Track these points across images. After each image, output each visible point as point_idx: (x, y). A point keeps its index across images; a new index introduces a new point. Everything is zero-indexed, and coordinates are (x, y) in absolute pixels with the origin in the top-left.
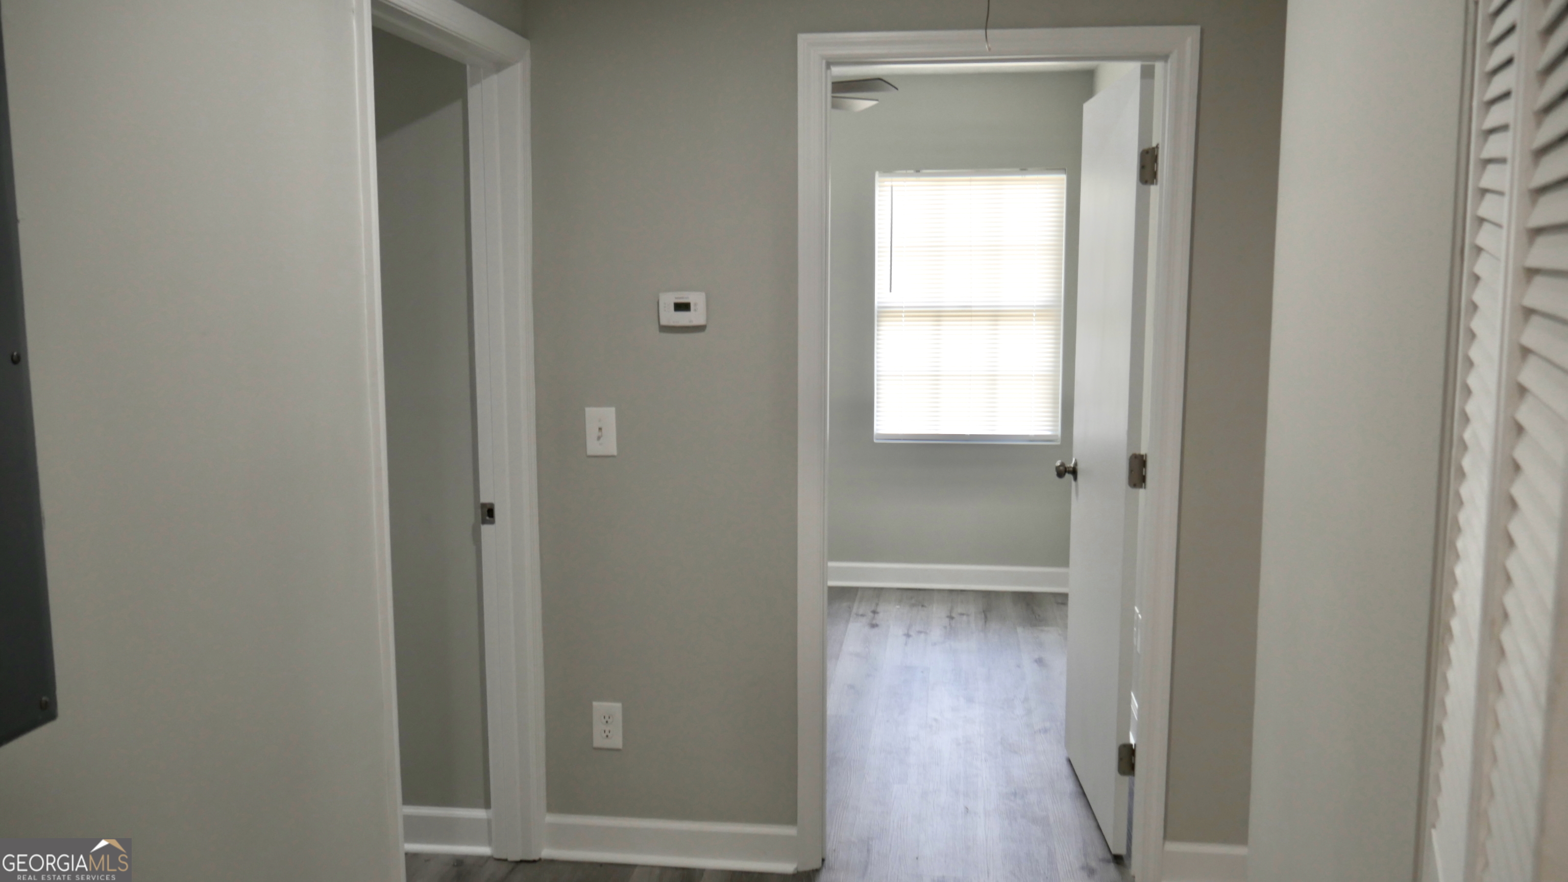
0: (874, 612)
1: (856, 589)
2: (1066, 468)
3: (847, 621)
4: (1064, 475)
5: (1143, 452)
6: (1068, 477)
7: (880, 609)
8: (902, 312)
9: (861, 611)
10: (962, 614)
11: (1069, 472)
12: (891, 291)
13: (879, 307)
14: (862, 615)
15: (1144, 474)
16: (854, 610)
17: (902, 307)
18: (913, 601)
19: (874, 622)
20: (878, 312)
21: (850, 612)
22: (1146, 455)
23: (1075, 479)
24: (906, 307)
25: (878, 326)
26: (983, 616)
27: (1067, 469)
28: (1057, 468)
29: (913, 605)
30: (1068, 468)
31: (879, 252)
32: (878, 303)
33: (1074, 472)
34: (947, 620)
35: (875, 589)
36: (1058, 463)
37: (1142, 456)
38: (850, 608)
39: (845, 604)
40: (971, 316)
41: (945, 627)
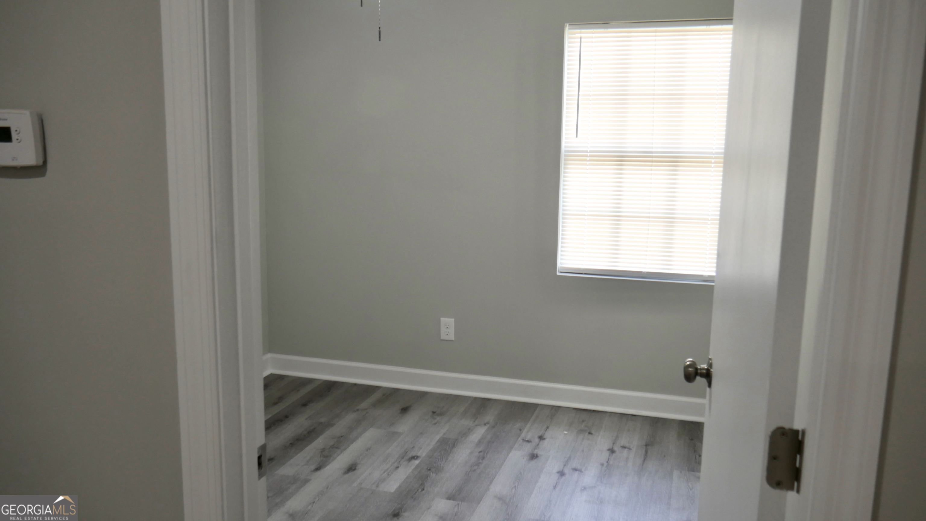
0: (541, 438)
1: (536, 405)
2: (697, 369)
3: (511, 448)
4: (695, 378)
5: (798, 425)
6: (700, 381)
7: (547, 435)
8: (587, 156)
9: (528, 438)
10: (624, 447)
11: (702, 375)
12: (577, 137)
13: (566, 151)
14: (528, 441)
15: (798, 465)
16: (523, 435)
17: (587, 152)
18: (583, 426)
19: (536, 452)
20: (565, 156)
21: (519, 435)
22: (804, 432)
23: (710, 385)
24: (591, 152)
25: (565, 168)
26: (644, 450)
27: (699, 371)
28: (686, 367)
29: (581, 431)
30: (701, 369)
31: (567, 100)
32: (566, 147)
33: (708, 375)
34: (607, 454)
35: (553, 407)
36: (689, 361)
37: (797, 432)
38: (520, 430)
39: (518, 425)
40: (652, 161)
41: (602, 465)
